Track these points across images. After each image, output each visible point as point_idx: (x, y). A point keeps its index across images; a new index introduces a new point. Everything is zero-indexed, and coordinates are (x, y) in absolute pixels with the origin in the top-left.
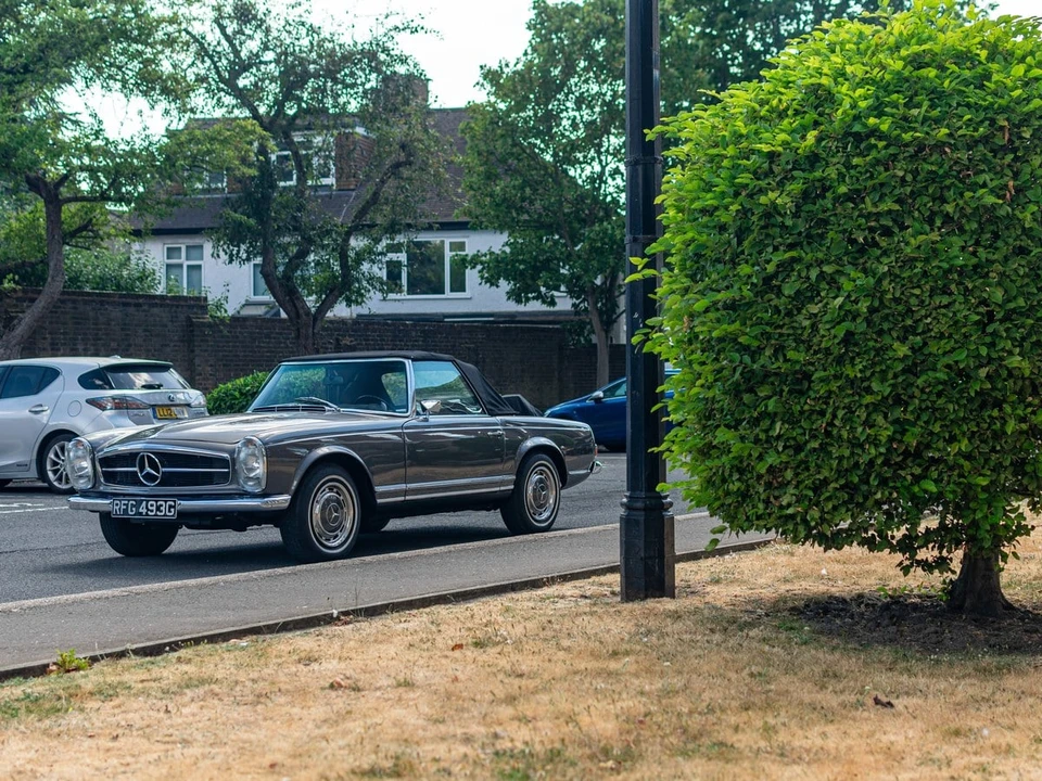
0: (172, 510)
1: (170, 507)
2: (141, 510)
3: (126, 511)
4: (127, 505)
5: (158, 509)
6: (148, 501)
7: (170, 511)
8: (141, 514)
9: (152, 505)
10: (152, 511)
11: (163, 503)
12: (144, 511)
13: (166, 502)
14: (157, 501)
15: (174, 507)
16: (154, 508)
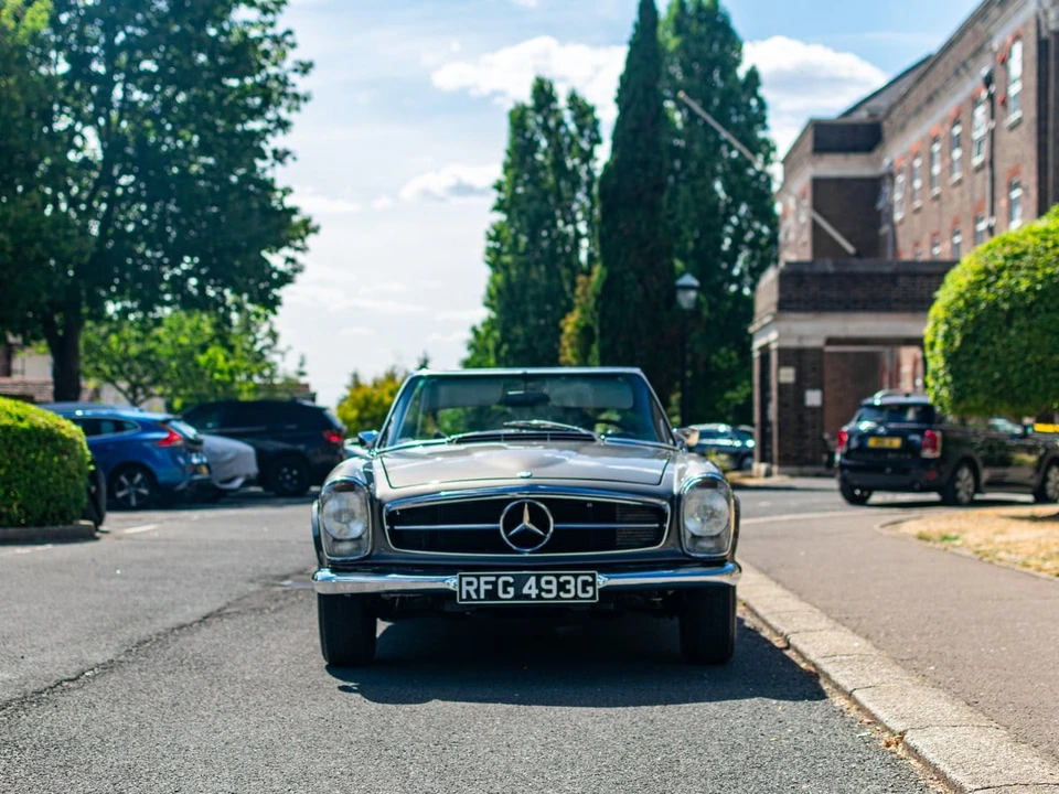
0: (590, 589)
1: (585, 584)
2: (525, 591)
3: (492, 594)
4: (495, 584)
5: (562, 587)
6: (538, 578)
7: (584, 591)
8: (528, 597)
9: (549, 583)
10: (550, 591)
11: (571, 579)
12: (534, 592)
13: (576, 576)
14: (558, 576)
15: (593, 584)
16: (554, 587)
